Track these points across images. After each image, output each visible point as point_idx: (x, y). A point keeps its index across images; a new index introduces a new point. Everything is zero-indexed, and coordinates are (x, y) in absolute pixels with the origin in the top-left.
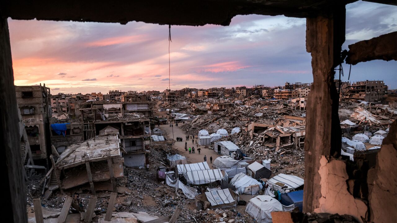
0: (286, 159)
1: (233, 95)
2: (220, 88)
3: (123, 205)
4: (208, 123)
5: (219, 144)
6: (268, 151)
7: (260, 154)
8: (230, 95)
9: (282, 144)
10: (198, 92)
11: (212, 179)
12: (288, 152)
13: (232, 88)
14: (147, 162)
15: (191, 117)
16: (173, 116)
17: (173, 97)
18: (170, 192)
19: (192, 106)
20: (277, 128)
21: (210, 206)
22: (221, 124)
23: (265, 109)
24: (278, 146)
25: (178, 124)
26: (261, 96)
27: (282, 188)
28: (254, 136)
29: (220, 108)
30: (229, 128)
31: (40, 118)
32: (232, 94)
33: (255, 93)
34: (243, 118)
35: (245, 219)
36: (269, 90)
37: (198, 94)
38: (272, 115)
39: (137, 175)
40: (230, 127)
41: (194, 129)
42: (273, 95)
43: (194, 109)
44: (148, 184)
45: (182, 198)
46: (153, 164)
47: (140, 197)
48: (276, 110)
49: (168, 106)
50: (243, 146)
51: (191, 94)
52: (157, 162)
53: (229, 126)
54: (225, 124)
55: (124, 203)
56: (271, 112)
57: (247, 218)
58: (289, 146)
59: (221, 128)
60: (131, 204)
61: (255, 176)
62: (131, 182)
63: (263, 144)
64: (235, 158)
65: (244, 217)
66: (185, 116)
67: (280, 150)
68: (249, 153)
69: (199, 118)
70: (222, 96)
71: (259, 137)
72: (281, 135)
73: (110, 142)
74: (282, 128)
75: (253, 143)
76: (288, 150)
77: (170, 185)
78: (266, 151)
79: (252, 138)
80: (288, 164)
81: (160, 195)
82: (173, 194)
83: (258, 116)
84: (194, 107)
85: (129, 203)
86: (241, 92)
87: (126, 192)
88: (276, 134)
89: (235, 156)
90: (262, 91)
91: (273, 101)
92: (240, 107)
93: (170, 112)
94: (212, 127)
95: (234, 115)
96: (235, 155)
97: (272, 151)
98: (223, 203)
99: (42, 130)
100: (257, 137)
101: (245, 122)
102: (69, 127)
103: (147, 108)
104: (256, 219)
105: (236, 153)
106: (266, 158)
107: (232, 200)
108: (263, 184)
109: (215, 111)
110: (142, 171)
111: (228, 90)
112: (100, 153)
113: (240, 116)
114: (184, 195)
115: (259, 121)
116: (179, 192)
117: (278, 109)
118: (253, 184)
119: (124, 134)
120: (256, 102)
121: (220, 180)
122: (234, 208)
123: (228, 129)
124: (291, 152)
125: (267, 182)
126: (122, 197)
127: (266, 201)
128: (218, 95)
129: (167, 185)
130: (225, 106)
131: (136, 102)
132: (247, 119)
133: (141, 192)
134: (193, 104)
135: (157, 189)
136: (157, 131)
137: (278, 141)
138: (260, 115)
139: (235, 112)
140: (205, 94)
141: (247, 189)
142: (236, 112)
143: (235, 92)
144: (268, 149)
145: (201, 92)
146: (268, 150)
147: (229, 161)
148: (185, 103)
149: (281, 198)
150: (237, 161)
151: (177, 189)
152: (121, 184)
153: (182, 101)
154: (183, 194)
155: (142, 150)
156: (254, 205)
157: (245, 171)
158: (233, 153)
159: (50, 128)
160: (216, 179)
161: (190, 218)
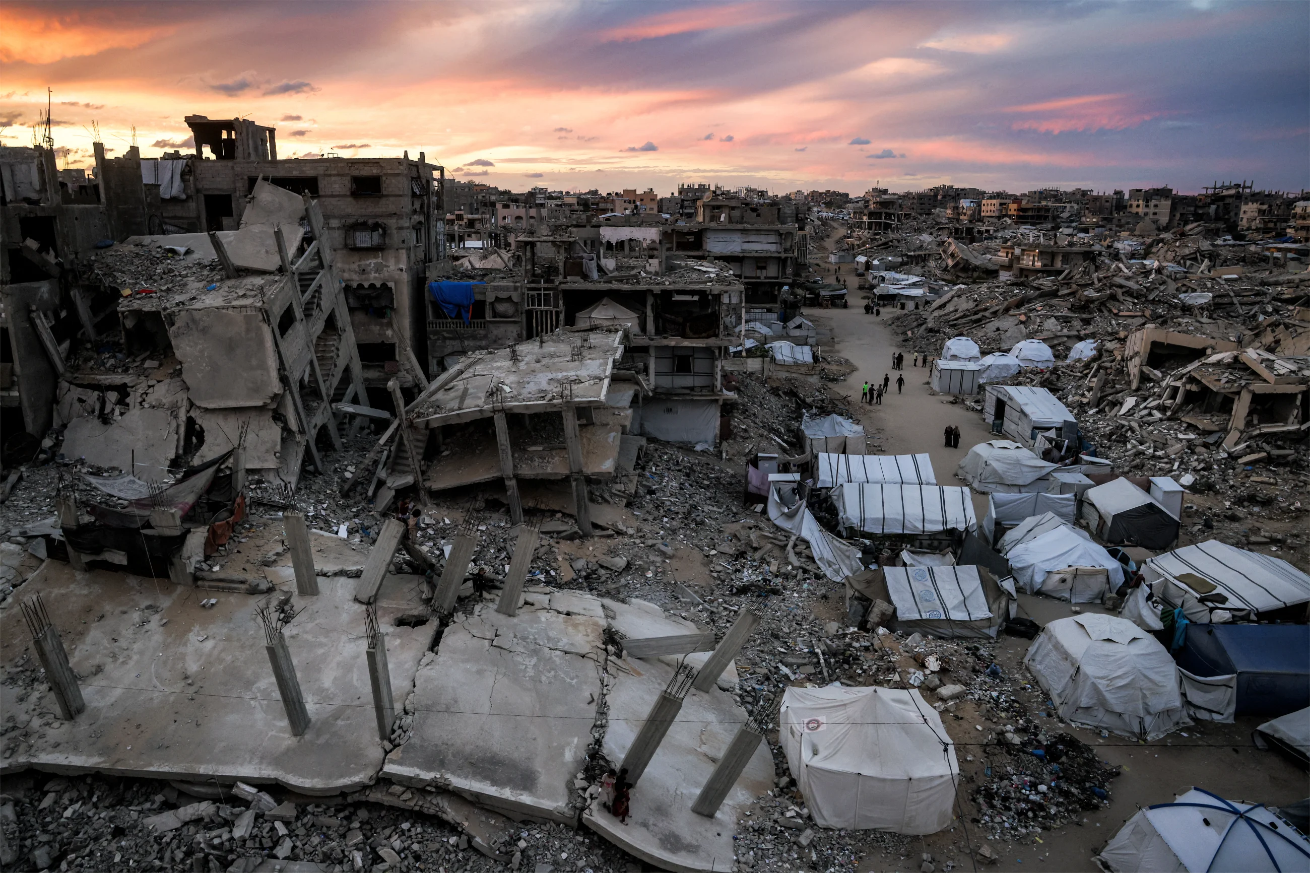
0: (1262, 482)
1: (1115, 221)
2: (1070, 189)
3: (602, 567)
4: (987, 314)
5: (1001, 397)
6: (1191, 446)
7: (1151, 451)
8: (1104, 219)
9: (1255, 422)
10: (984, 202)
11: (932, 522)
12: (1279, 456)
13: (1116, 193)
14: (726, 433)
15: (931, 290)
16: (875, 282)
17: (889, 216)
18: (770, 546)
19: (945, 252)
20: (1243, 358)
21: (891, 621)
22: (1034, 323)
23: (1226, 280)
24: (1236, 429)
25: (881, 310)
26: (1232, 229)
27: (1202, 601)
28: (1144, 378)
29: (1044, 265)
30: (1061, 340)
31: (398, 261)
32: (1111, 213)
33: (1208, 214)
34: (1127, 306)
35: (1015, 692)
36: (1270, 206)
37: (983, 208)
38: (1254, 304)
39: (679, 471)
40: (1068, 337)
41: (931, 330)
42: (1284, 225)
43: (950, 263)
44: (706, 509)
45: (805, 571)
46: (745, 439)
47: (663, 548)
48: (1277, 284)
49: (864, 244)
50: (1097, 413)
51: (957, 208)
52: (761, 436)
53: (1065, 331)
54: (1051, 325)
55: (607, 560)
56: (1251, 290)
57: (1024, 689)
58: (1289, 432)
59: (1030, 336)
60: (629, 566)
61: (1106, 531)
62: (651, 492)
63: (1175, 412)
64: (1046, 455)
65: (1014, 681)
66: (914, 285)
67: (1243, 446)
68: (1109, 440)
69: (959, 296)
70: (1072, 221)
71: (1164, 384)
72: (1258, 387)
73: (585, 353)
74: (1268, 360)
75: (1137, 404)
76: (1279, 447)
77: (777, 522)
78: (1181, 440)
79: (1134, 386)
80: (1267, 503)
81: (731, 551)
82: (776, 552)
83: (1190, 302)
84: (952, 255)
85: (621, 562)
86: (1146, 210)
87: (621, 527)
88: (1235, 381)
89: (1048, 445)
90: (1238, 208)
91: (1279, 250)
92: (1121, 265)
93: (868, 266)
94: (998, 329)
95: (1091, 293)
96: (1050, 440)
97: (1206, 445)
98: (943, 617)
99: (404, 299)
100: (1157, 382)
101: (1130, 321)
102: (480, 293)
103: (773, 248)
104: (1057, 701)
105: (1059, 435)
106: (1175, 467)
107: (980, 610)
108: (1130, 570)
109: (1025, 273)
110: (704, 459)
111: (1096, 199)
112: (544, 385)
113: (1113, 297)
114: (814, 562)
115: (1180, 324)
116: (797, 550)
117: (1289, 282)
118: (1085, 564)
119: (653, 331)
120: (1198, 250)
121: (961, 527)
122: (984, 641)
123: (1059, 344)
124: (1290, 458)
125: (1143, 565)
126: (603, 540)
127: (1109, 640)
128: (1055, 218)
129: (769, 520)
130: (1066, 257)
131: (740, 226)
132: (1143, 311)
133: (674, 531)
134: (950, 244)
135: (730, 528)
136: (799, 327)
137: (1241, 408)
138: (1202, 298)
139: (1096, 281)
140: (1007, 209)
141: (1057, 577)
142: (1100, 280)
143: (1125, 207)
144: (1192, 436)
145: (994, 201)
146: (1189, 441)
147: (1018, 463)
148: (926, 238)
149: (1187, 638)
150: (1049, 466)
151: (793, 538)
152: (613, 495)
153: (919, 231)
154: (811, 559)
155: (712, 388)
156: (1058, 647)
157: (1071, 508)
158: (1048, 434)
159: (426, 294)
160: (945, 522)
161: (806, 650)
